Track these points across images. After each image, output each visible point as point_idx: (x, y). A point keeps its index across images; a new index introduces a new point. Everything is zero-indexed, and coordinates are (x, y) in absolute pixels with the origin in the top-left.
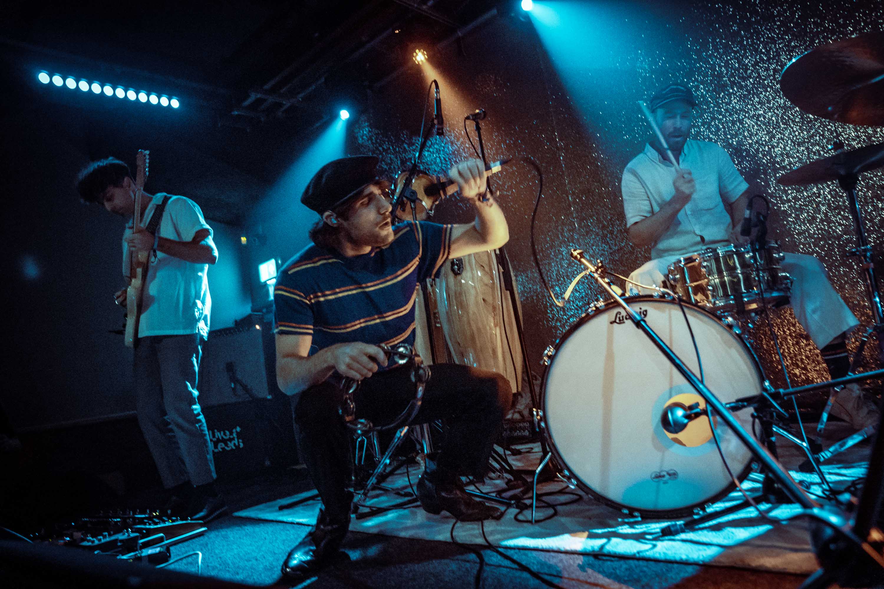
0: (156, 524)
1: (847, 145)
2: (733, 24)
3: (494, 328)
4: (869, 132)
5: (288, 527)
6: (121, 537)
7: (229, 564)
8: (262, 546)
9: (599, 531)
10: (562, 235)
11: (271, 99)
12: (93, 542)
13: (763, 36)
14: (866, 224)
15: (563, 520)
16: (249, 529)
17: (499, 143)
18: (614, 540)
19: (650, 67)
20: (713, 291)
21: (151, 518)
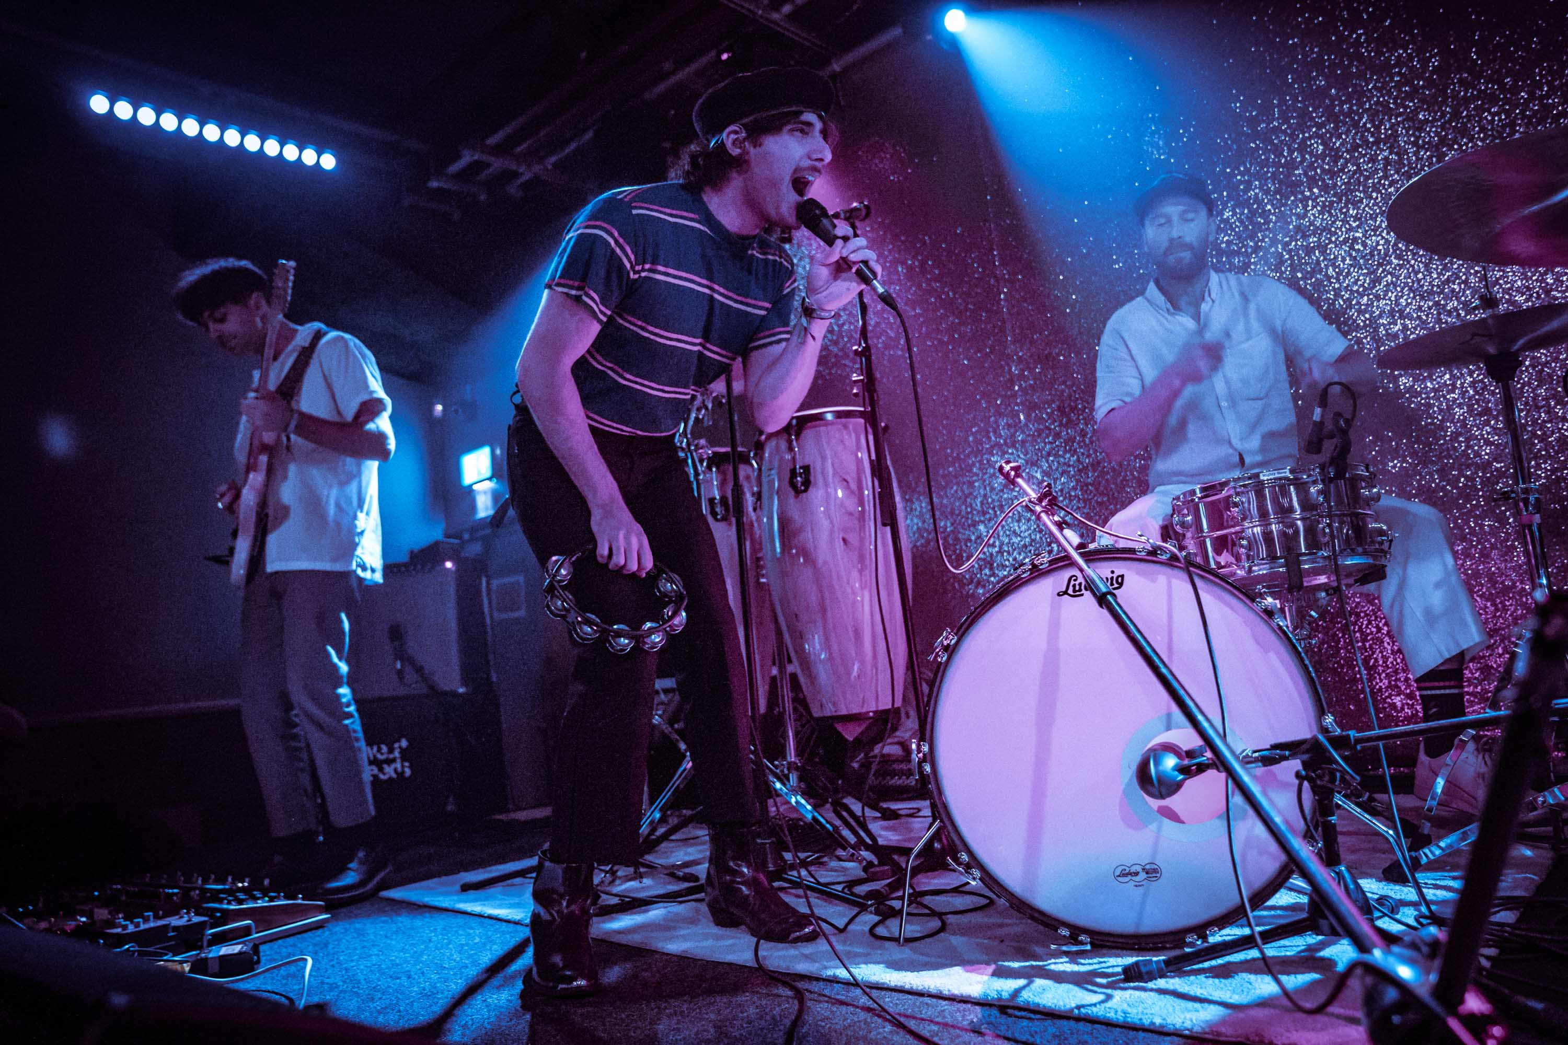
0: (241, 902)
1: (1508, 301)
2: (1318, 76)
3: (859, 592)
4: (1548, 280)
5: (473, 922)
6: (175, 921)
7: (359, 982)
8: (422, 954)
9: (1016, 965)
10: (995, 432)
11: (497, 164)
12: (125, 927)
13: (1369, 100)
14: (1534, 445)
15: (956, 940)
16: (404, 921)
17: (895, 262)
18: (1039, 982)
19: (1167, 144)
20: (1249, 547)
21: (232, 892)
